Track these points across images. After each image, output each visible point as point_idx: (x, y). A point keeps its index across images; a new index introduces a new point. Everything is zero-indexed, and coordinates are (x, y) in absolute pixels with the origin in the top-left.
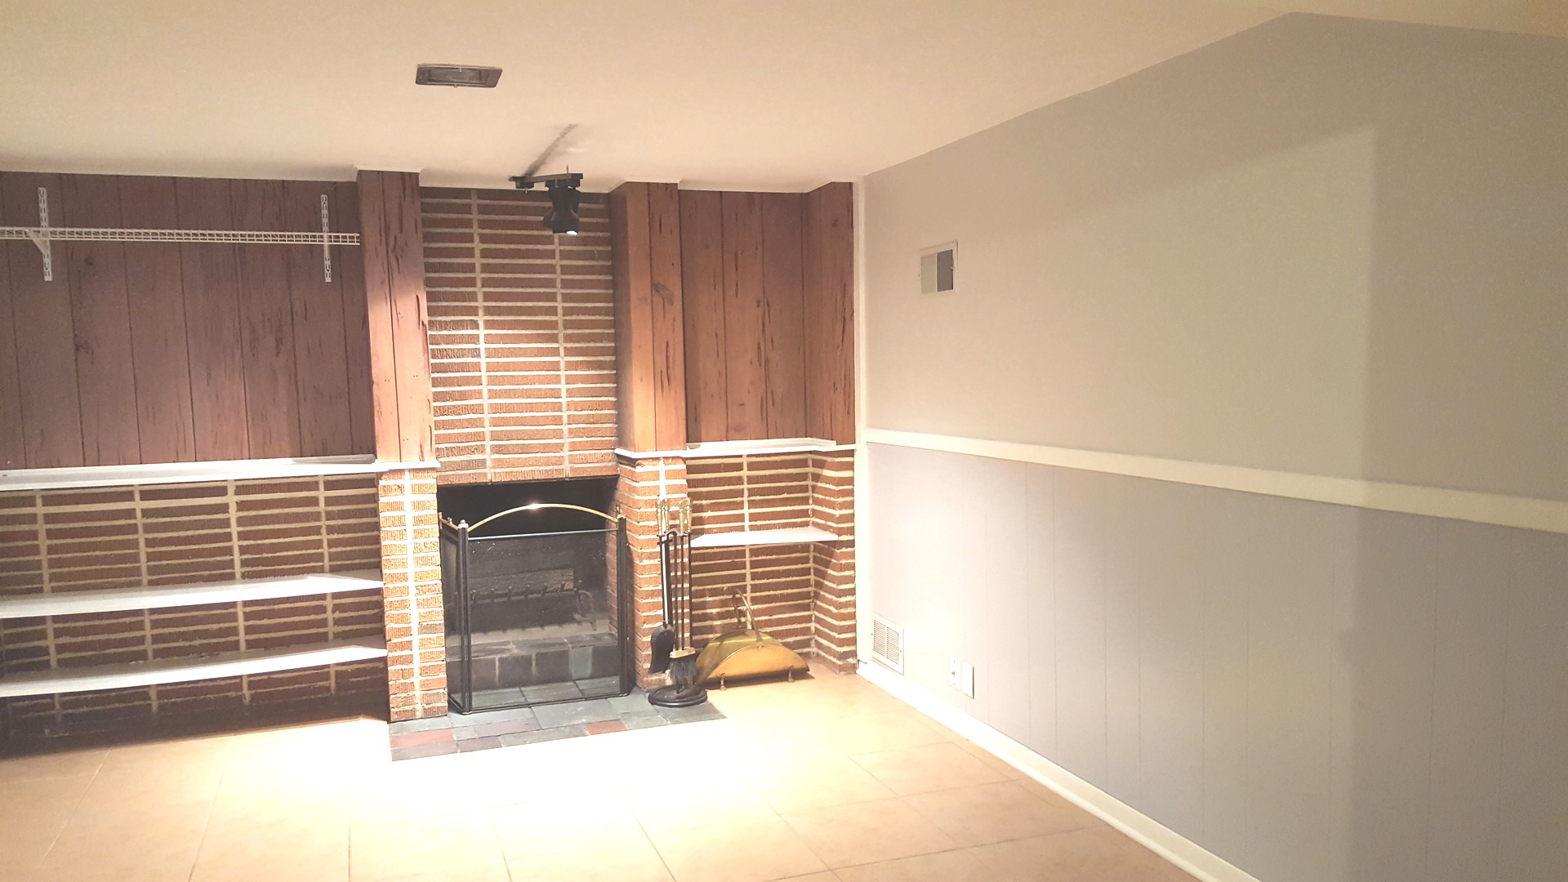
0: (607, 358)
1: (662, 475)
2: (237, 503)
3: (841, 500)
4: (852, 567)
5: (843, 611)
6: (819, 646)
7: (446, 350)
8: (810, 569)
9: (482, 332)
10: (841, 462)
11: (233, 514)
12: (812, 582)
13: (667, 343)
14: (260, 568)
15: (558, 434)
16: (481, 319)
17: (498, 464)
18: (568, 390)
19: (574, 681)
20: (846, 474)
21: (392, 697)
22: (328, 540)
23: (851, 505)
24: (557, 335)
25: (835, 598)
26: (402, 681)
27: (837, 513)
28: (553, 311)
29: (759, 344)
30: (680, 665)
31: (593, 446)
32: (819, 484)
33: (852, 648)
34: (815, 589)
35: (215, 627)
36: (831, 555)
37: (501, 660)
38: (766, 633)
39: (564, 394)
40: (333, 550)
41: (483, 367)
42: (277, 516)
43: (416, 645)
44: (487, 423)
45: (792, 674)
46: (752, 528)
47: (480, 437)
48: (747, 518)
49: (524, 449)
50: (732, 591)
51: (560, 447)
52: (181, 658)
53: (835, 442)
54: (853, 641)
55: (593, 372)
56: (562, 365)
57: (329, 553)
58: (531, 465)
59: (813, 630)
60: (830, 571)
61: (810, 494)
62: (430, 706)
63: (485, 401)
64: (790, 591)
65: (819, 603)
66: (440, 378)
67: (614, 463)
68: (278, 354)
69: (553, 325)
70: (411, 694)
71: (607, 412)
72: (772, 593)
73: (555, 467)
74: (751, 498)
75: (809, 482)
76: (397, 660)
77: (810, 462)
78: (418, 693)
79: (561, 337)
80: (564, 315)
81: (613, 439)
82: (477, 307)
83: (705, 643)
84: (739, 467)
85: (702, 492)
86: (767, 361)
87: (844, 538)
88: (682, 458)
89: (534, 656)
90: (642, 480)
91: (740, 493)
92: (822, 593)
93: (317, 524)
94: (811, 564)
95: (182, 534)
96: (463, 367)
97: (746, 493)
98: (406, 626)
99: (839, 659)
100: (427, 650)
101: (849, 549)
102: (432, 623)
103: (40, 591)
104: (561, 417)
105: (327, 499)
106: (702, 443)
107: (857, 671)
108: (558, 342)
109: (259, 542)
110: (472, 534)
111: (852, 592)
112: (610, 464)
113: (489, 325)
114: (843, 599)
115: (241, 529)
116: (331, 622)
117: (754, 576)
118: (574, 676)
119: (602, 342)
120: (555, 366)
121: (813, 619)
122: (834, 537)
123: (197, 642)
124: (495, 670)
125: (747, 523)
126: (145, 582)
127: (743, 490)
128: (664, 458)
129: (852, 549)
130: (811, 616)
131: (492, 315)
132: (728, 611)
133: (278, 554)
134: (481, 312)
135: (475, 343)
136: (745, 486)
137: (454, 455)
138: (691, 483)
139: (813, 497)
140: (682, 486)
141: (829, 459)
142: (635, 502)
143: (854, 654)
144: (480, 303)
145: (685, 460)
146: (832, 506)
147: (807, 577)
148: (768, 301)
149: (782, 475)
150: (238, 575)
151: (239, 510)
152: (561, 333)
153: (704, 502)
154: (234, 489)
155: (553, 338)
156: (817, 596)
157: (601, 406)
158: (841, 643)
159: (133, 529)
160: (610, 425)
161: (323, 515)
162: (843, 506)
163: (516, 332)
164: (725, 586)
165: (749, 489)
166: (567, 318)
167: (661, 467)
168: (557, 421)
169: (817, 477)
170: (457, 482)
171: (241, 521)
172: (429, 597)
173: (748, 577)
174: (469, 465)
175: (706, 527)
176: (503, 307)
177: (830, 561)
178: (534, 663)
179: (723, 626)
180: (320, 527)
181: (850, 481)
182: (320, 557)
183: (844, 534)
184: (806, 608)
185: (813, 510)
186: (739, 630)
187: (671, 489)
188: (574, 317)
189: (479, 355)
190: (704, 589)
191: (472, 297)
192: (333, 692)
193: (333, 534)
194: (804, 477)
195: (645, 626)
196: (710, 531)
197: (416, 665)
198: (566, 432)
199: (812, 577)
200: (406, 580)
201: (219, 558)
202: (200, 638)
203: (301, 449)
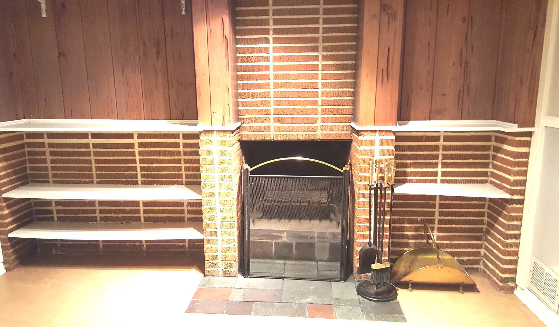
0: (350, 62)
1: (377, 143)
2: (138, 143)
3: (516, 169)
4: (520, 219)
5: (509, 249)
6: (486, 266)
7: (249, 57)
8: (484, 212)
9: (271, 45)
10: (520, 141)
11: (137, 149)
12: (486, 222)
13: (389, 49)
14: (150, 179)
15: (315, 112)
16: (271, 37)
17: (278, 129)
18: (323, 84)
19: (317, 262)
20: (523, 150)
21: (206, 261)
22: (185, 167)
23: (525, 173)
24: (318, 47)
25: (502, 239)
26: (212, 253)
27: (512, 178)
28: (316, 31)
29: (461, 50)
30: (378, 274)
31: (336, 120)
32: (499, 155)
33: (512, 276)
34: (487, 227)
35: (129, 208)
36: (504, 208)
37: (275, 243)
38: (446, 252)
39: (320, 86)
40: (187, 173)
41: (271, 68)
42: (159, 151)
43: (219, 234)
44: (272, 104)
45: (462, 287)
46: (443, 181)
47: (267, 112)
48: (439, 174)
49: (293, 121)
50: (422, 222)
51: (315, 120)
52: (113, 223)
53: (517, 125)
54: (514, 271)
55: (340, 72)
56: (320, 67)
57: (185, 174)
58: (297, 131)
59: (482, 254)
60: (501, 219)
61: (491, 160)
62: (226, 270)
63: (272, 90)
64: (467, 226)
65: (489, 237)
66: (246, 75)
67: (349, 132)
68: (158, 58)
69: (316, 40)
70: (216, 261)
71: (347, 98)
72: (453, 226)
73: (312, 133)
74: (444, 161)
75: (491, 153)
76: (210, 242)
77: (493, 138)
78: (220, 262)
79: (320, 48)
80: (323, 33)
81: (350, 116)
82: (269, 29)
83: (401, 253)
84: (437, 139)
85: (407, 155)
86: (466, 63)
87: (516, 197)
88: (392, 132)
89: (294, 244)
90: (362, 145)
91: (437, 157)
92: (492, 231)
93: (179, 157)
94: (486, 210)
95: (112, 158)
96: (259, 68)
97: (440, 157)
98: (214, 223)
99: (501, 282)
100: (225, 238)
101: (519, 206)
102: (228, 223)
103: (48, 182)
104: (317, 101)
105: (184, 144)
106: (410, 121)
107: (515, 292)
108: (318, 52)
109: (150, 165)
110: (252, 172)
111: (518, 237)
112: (347, 132)
113: (276, 41)
114: (509, 241)
115: (141, 157)
116: (186, 212)
117: (441, 214)
118: (318, 258)
119: (347, 51)
120: (316, 68)
121: (483, 246)
122: (507, 196)
123: (120, 215)
124: (272, 248)
125: (439, 178)
126: (95, 182)
127: (438, 155)
128: (379, 131)
129: (521, 206)
130: (482, 244)
131: (278, 34)
132: (421, 235)
133: (159, 173)
134: (271, 32)
135: (267, 53)
136: (441, 152)
137: (252, 122)
138: (397, 148)
139: (493, 163)
140: (391, 151)
141: (510, 138)
142: (357, 159)
143: (514, 280)
144: (271, 27)
145: (394, 133)
146: (509, 172)
147: (482, 218)
148: (472, 18)
149: (470, 146)
150: (140, 182)
151: (139, 147)
152: (321, 45)
153: (408, 161)
154: (137, 135)
155: (315, 49)
156: (488, 232)
157: (344, 94)
158: (504, 271)
159: (88, 154)
160: (349, 107)
161: (182, 153)
162: (517, 174)
163: (292, 45)
164: (419, 218)
165: (443, 155)
166: (325, 35)
167: (377, 137)
168: (315, 103)
169: (497, 150)
170: (254, 139)
171: (140, 153)
172: (227, 208)
173: (437, 214)
174: (260, 129)
175: (409, 178)
176: (285, 28)
177: (502, 212)
178: (294, 247)
179: (416, 244)
180: (180, 160)
181: (526, 155)
182: (180, 176)
183: (516, 194)
184: (479, 238)
185: (491, 172)
186: (426, 249)
187: (383, 153)
188: (330, 34)
189: (269, 61)
190: (404, 219)
191: (266, 22)
192: (187, 249)
193: (187, 164)
194: (487, 148)
195: (359, 240)
196: (411, 181)
197: (219, 246)
198: (320, 111)
199: (486, 219)
200: (214, 196)
201: (130, 172)
202: (122, 213)
203: (171, 116)
